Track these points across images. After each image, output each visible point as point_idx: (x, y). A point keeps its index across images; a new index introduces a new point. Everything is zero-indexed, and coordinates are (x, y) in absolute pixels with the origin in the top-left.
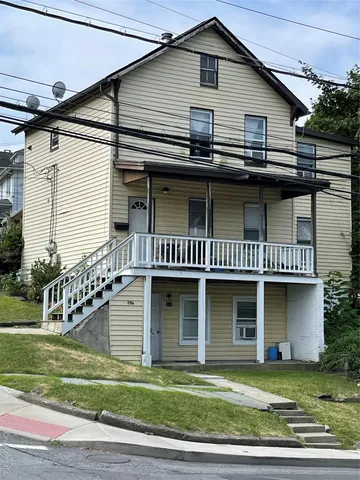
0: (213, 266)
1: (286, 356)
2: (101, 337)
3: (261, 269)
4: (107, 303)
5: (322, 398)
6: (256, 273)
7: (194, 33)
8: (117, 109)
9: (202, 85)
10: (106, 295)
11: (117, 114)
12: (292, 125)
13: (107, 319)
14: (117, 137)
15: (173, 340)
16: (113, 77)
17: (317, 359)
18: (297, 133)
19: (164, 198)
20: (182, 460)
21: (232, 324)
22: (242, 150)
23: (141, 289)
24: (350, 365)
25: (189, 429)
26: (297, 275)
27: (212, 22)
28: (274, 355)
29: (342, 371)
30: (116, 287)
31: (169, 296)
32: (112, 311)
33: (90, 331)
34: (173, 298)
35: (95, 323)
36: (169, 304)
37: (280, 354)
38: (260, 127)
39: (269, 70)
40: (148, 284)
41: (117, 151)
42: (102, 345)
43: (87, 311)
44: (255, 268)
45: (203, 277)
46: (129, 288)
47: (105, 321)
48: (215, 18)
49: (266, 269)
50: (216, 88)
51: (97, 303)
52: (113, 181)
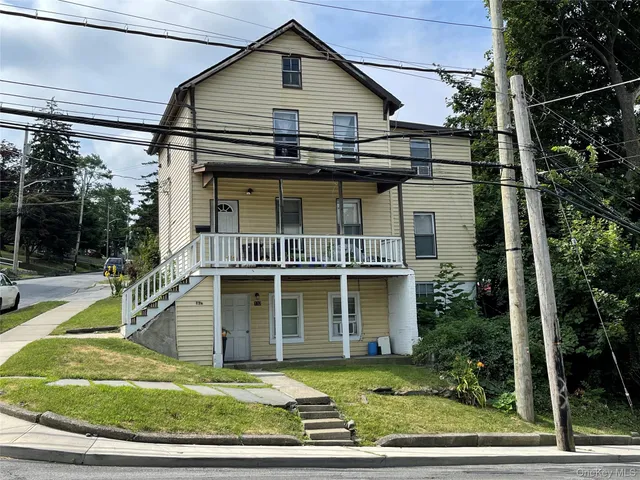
0: (290, 263)
1: (386, 350)
2: (167, 339)
3: (344, 263)
4: (173, 304)
5: (379, 391)
6: (339, 267)
7: (271, 37)
8: (194, 116)
9: (284, 87)
10: (172, 297)
11: (194, 120)
12: (385, 119)
13: (174, 320)
14: (195, 143)
15: (264, 339)
16: (187, 85)
17: (411, 352)
18: (391, 127)
19: (249, 199)
20: (82, 464)
21: (328, 321)
22: (332, 143)
23: (210, 289)
24: (437, 356)
25: (146, 429)
26: (387, 267)
27: (290, 25)
28: (374, 350)
29: (430, 363)
30: (183, 288)
31: (257, 295)
32: (179, 312)
33: (156, 333)
34: (261, 298)
35: (161, 324)
36: (257, 304)
37: (379, 349)
38: (352, 123)
39: (350, 63)
40: (217, 283)
41: (195, 156)
42: (169, 347)
43: (152, 313)
44: (337, 263)
45: (277, 274)
46: (198, 289)
47: (172, 323)
48: (293, 21)
49: (349, 263)
50: (301, 88)
51: (162, 305)
52: (192, 186)
